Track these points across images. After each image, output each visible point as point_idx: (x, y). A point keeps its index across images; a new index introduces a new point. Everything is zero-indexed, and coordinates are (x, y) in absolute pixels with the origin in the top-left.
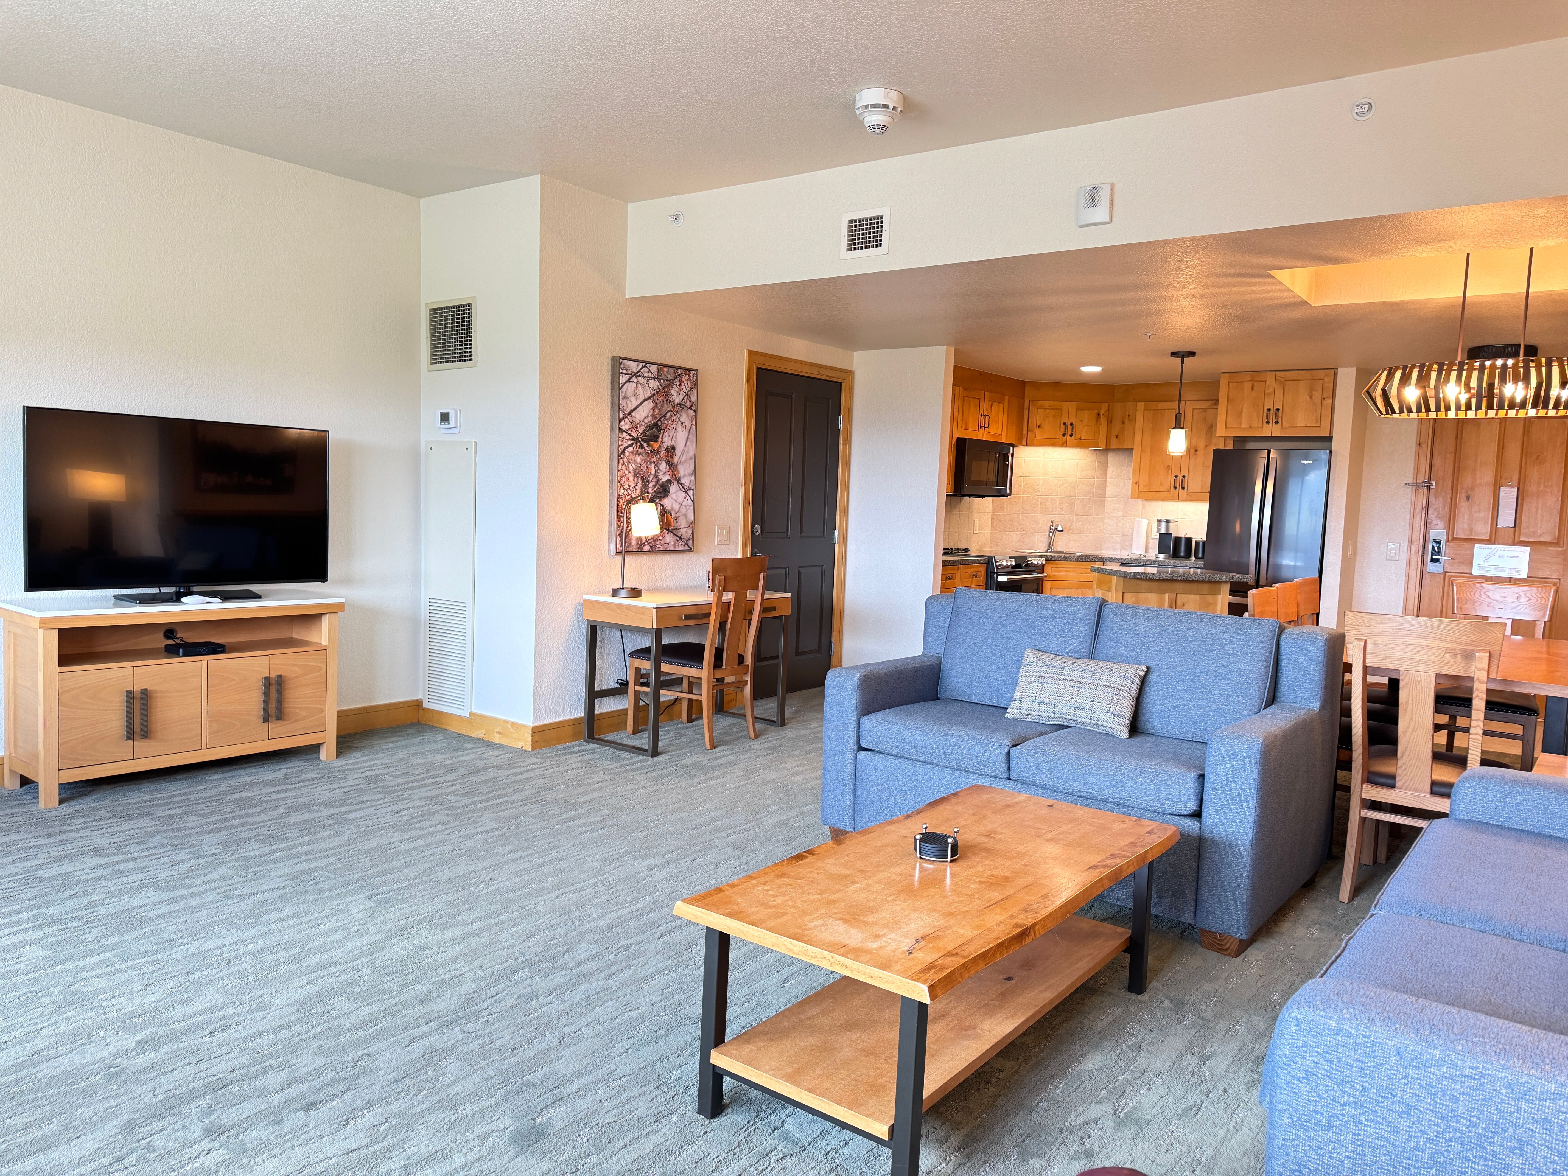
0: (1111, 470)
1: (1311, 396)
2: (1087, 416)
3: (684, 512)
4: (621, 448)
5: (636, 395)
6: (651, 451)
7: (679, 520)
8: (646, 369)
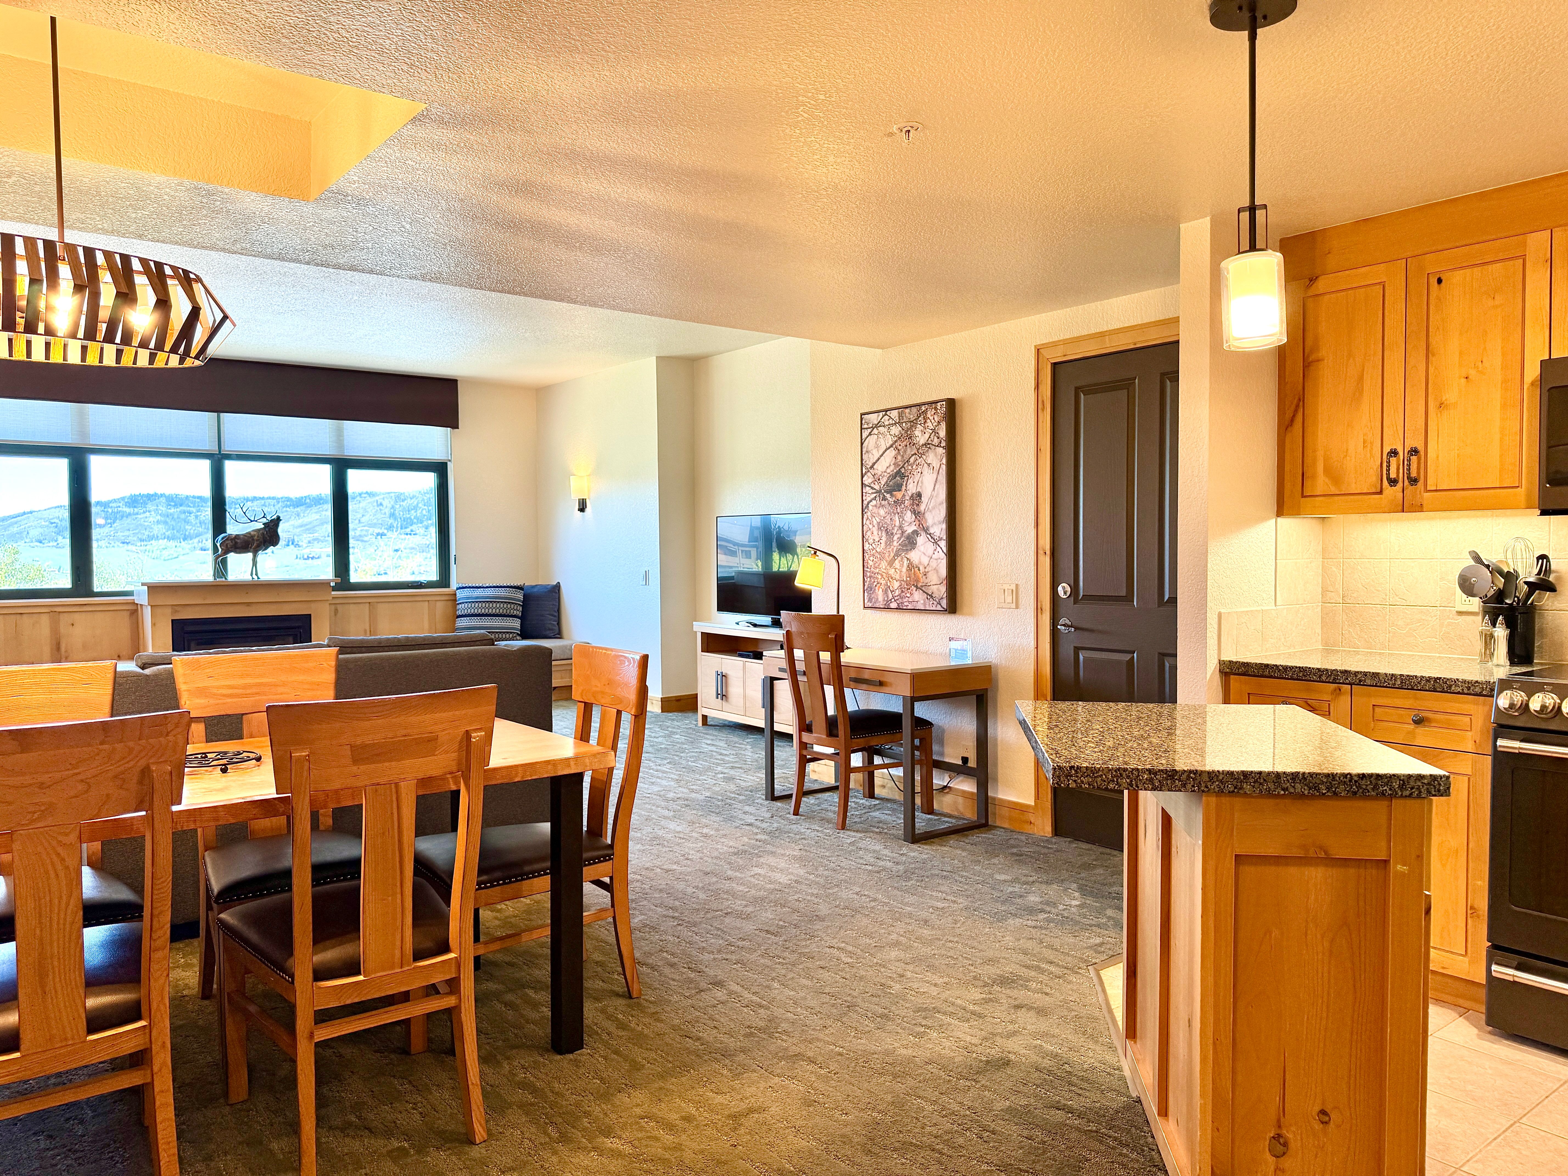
3: (934, 567)
4: (865, 502)
5: (877, 447)
6: (894, 501)
7: (929, 575)
8: (886, 418)
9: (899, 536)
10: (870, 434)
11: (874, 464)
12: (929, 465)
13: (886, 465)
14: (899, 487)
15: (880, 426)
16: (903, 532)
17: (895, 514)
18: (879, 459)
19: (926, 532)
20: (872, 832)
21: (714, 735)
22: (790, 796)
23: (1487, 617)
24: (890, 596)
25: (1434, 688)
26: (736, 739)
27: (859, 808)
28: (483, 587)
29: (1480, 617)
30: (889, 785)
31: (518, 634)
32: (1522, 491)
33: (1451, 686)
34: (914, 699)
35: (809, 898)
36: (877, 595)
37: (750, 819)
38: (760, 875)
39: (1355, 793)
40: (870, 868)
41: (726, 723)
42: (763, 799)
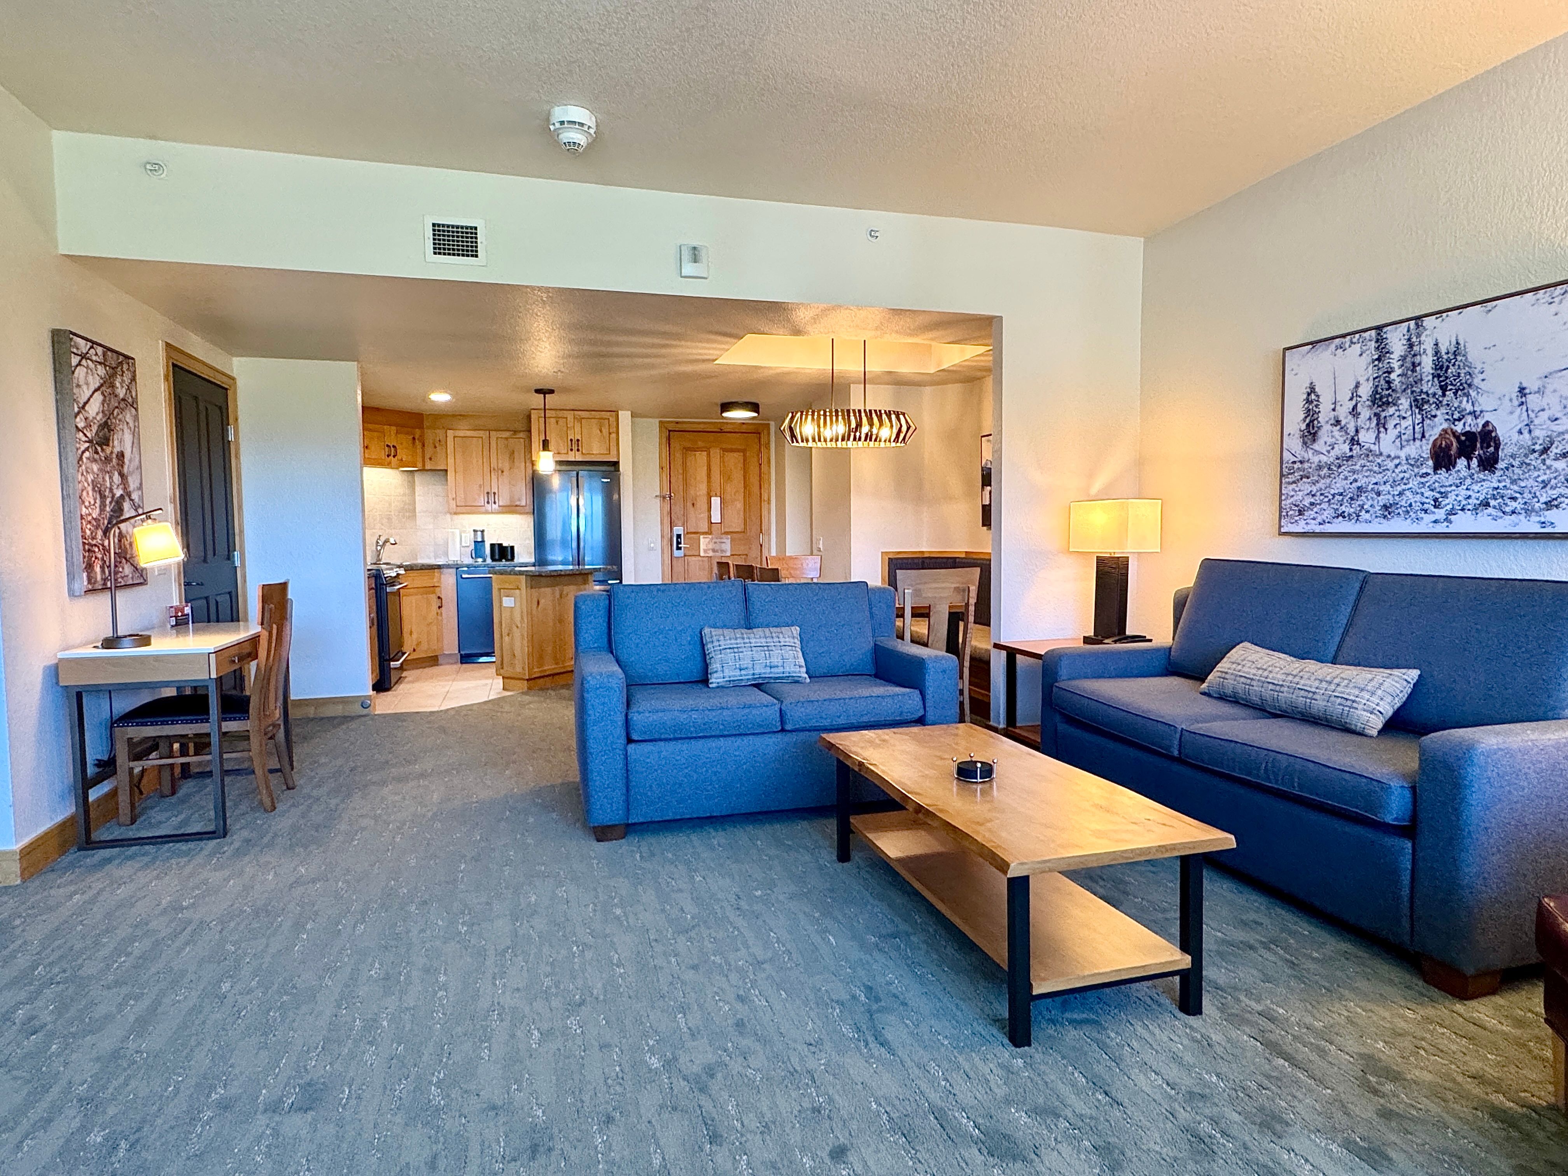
0: (418, 489)
1: (601, 431)
2: (406, 439)
5: (87, 383)
6: (104, 457)
8: (93, 351)
9: (110, 500)
12: (127, 423)
13: (95, 410)
14: (107, 441)
16: (113, 496)
17: (105, 472)
19: (129, 497)
36: (95, 574)
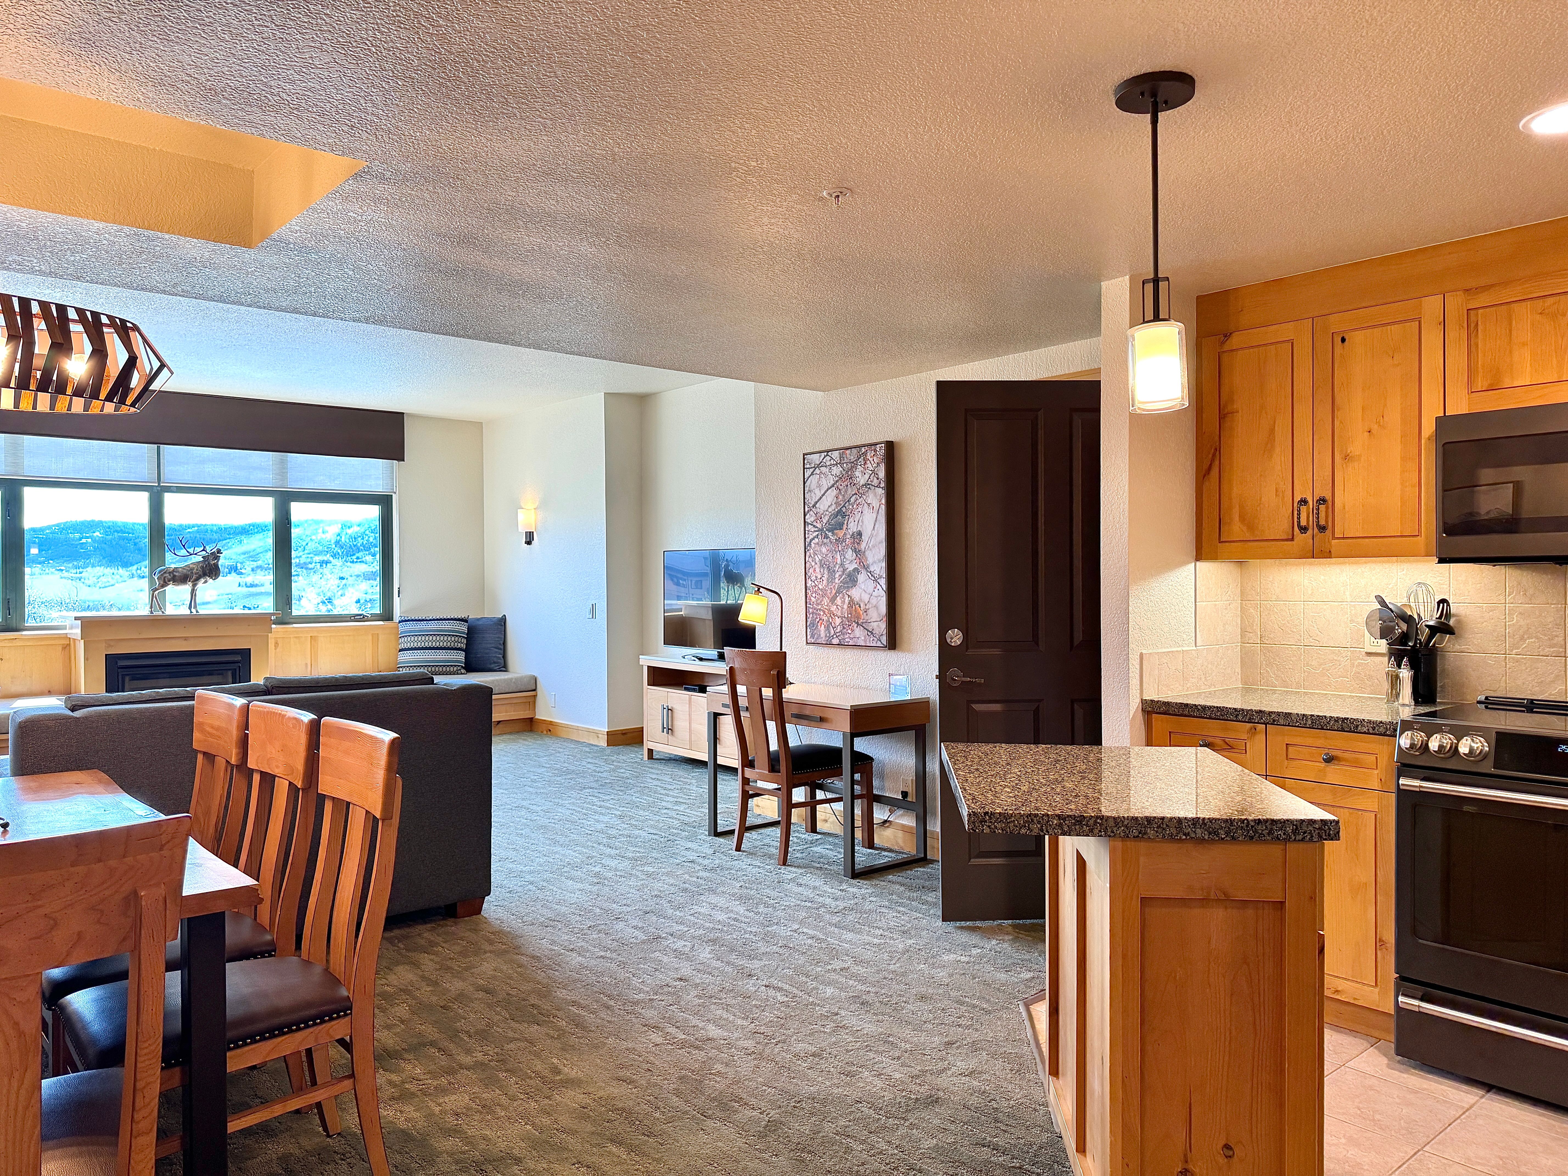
3: (875, 604)
4: (808, 540)
5: (819, 486)
6: (836, 539)
7: (869, 612)
8: (828, 458)
9: (840, 573)
10: (812, 474)
11: (816, 503)
12: (869, 505)
13: (827, 504)
14: (840, 526)
15: (822, 466)
16: (844, 570)
17: (836, 552)
18: (821, 498)
19: (866, 569)
20: (813, 867)
21: (659, 769)
22: (732, 832)
23: (1393, 659)
24: (832, 632)
25: (1342, 728)
26: (681, 773)
27: (801, 843)
28: (427, 620)
29: (1386, 659)
30: (831, 820)
31: (462, 666)
32: (1421, 540)
33: (1357, 726)
34: (853, 735)
35: (747, 936)
36: (820, 631)
37: (692, 856)
38: (699, 913)
39: (1252, 838)
40: (810, 904)
41: (671, 756)
42: (706, 835)
